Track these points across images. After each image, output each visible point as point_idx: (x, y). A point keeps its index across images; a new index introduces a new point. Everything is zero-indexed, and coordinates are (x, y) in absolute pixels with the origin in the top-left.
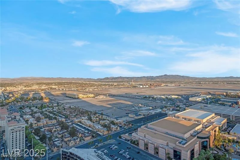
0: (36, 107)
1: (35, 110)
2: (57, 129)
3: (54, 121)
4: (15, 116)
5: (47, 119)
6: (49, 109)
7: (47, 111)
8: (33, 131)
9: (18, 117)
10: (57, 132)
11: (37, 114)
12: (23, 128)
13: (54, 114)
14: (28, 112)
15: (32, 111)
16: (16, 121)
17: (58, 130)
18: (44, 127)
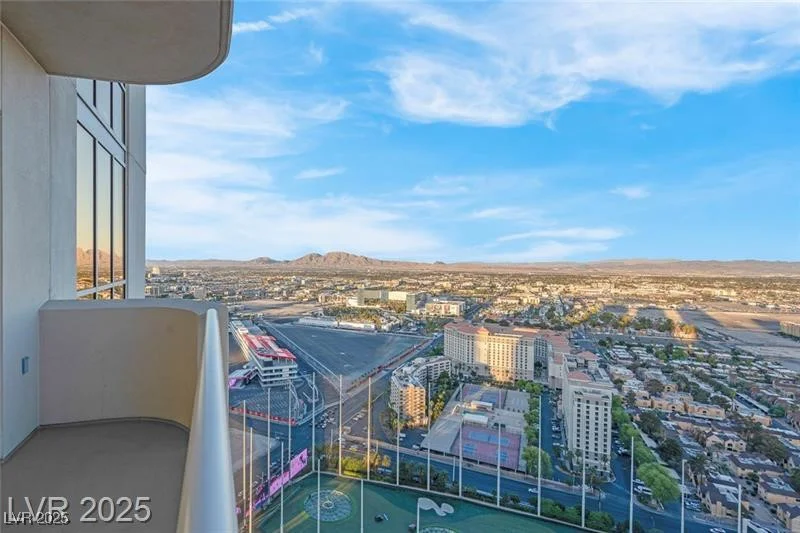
0: (649, 350)
1: (645, 357)
2: (730, 441)
3: (716, 412)
4: (586, 362)
5: (688, 398)
6: (695, 363)
7: (686, 369)
8: (637, 418)
9: (594, 366)
10: (726, 454)
11: (652, 371)
12: (607, 397)
13: (718, 388)
14: (624, 359)
15: (636, 358)
16: (589, 373)
17: (734, 448)
18: (674, 418)
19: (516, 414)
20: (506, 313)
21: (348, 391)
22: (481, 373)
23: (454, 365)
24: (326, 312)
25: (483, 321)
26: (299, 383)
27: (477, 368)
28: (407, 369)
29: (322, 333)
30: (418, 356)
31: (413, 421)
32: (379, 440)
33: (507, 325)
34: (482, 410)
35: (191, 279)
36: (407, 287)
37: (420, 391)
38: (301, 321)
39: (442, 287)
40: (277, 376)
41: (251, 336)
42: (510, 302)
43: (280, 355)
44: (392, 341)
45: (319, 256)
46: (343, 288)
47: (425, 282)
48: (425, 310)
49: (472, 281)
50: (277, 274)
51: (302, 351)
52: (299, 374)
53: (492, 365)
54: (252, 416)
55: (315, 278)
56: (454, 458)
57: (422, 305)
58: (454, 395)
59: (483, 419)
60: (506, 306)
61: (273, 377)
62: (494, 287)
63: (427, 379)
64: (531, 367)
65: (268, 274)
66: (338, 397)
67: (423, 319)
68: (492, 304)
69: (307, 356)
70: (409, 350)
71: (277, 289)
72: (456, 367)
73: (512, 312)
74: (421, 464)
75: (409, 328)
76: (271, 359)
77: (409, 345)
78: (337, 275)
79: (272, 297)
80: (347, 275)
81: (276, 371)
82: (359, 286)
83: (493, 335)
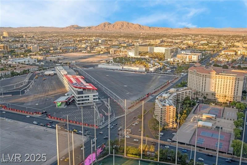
19: (229, 121)
20: (227, 60)
21: (129, 108)
22: (208, 97)
24: (115, 60)
25: (212, 66)
26: (99, 104)
27: (207, 94)
28: (165, 95)
29: (112, 73)
30: (171, 87)
31: (168, 126)
32: (147, 136)
33: (227, 68)
34: (209, 119)
35: (28, 40)
36: (165, 44)
37: (173, 109)
38: (100, 66)
39: (187, 44)
40: (86, 100)
41: (69, 76)
42: (229, 53)
43: (88, 87)
44: (156, 78)
45: (110, 24)
46: (125, 45)
47: (177, 41)
48: (177, 59)
49: (206, 40)
50: (83, 36)
51: (100, 85)
52: (99, 99)
53: (216, 92)
54: (72, 124)
55: (107, 39)
56: (192, 147)
57: (175, 56)
58: (193, 111)
59: (209, 124)
60: (227, 56)
61: (84, 100)
62: (220, 44)
63: (177, 102)
64: (240, 94)
65: (77, 36)
66: (123, 112)
67: (175, 64)
68: (218, 55)
69: (104, 88)
70: (166, 84)
71: (84, 46)
72: (194, 94)
73: (230, 60)
74: (172, 150)
76: (82, 90)
77: (166, 81)
78: (121, 37)
79: (81, 51)
80: (127, 36)
81: (85, 97)
82: (135, 44)
83: (218, 74)
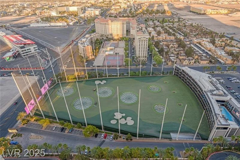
0: (158, 21)
1: (157, 23)
2: (175, 45)
3: (172, 38)
4: (142, 28)
5: (167, 35)
6: (169, 24)
7: (167, 26)
8: (154, 43)
9: (144, 29)
10: (173, 49)
11: (159, 28)
12: (147, 39)
13: (174, 30)
14: (151, 25)
15: (155, 24)
16: (143, 31)
17: (175, 47)
18: (163, 41)
19: (122, 49)
20: (116, 12)
21: (62, 52)
22: (109, 37)
23: (100, 36)
24: (42, 19)
25: (108, 17)
26: (40, 53)
27: (108, 35)
28: (84, 40)
29: (43, 29)
30: (86, 34)
31: (89, 58)
32: (78, 67)
33: (116, 17)
34: (111, 50)
36: (76, 4)
37: (90, 47)
38: (31, 25)
39: (91, 3)
40: (29, 52)
41: (8, 36)
42: (117, 7)
43: (28, 42)
44: (75, 29)
46: (47, 7)
47: (84, 1)
48: (86, 14)
50: (9, 2)
51: (37, 40)
52: (39, 49)
53: (113, 33)
54: (24, 70)
55: (31, 3)
56: (104, 67)
57: (84, 12)
58: (102, 46)
59: (112, 53)
60: (116, 10)
61: (27, 52)
62: (110, 1)
63: (91, 43)
64: (125, 32)
66: (59, 55)
67: (86, 18)
68: (111, 9)
69: (40, 41)
70: (82, 32)
71: (12, 10)
72: (101, 36)
73: (118, 12)
74: (94, 71)
75: (81, 23)
76: (23, 45)
77: (82, 30)
79: (11, 15)
81: (28, 50)
82: (54, 5)
83: (112, 22)
